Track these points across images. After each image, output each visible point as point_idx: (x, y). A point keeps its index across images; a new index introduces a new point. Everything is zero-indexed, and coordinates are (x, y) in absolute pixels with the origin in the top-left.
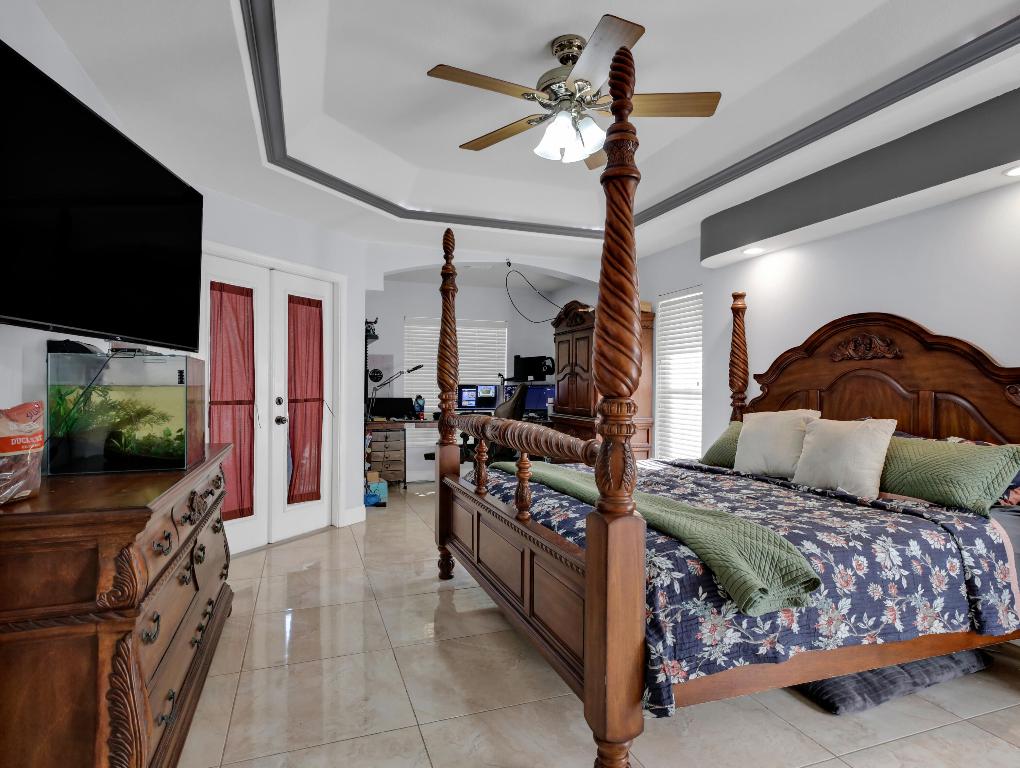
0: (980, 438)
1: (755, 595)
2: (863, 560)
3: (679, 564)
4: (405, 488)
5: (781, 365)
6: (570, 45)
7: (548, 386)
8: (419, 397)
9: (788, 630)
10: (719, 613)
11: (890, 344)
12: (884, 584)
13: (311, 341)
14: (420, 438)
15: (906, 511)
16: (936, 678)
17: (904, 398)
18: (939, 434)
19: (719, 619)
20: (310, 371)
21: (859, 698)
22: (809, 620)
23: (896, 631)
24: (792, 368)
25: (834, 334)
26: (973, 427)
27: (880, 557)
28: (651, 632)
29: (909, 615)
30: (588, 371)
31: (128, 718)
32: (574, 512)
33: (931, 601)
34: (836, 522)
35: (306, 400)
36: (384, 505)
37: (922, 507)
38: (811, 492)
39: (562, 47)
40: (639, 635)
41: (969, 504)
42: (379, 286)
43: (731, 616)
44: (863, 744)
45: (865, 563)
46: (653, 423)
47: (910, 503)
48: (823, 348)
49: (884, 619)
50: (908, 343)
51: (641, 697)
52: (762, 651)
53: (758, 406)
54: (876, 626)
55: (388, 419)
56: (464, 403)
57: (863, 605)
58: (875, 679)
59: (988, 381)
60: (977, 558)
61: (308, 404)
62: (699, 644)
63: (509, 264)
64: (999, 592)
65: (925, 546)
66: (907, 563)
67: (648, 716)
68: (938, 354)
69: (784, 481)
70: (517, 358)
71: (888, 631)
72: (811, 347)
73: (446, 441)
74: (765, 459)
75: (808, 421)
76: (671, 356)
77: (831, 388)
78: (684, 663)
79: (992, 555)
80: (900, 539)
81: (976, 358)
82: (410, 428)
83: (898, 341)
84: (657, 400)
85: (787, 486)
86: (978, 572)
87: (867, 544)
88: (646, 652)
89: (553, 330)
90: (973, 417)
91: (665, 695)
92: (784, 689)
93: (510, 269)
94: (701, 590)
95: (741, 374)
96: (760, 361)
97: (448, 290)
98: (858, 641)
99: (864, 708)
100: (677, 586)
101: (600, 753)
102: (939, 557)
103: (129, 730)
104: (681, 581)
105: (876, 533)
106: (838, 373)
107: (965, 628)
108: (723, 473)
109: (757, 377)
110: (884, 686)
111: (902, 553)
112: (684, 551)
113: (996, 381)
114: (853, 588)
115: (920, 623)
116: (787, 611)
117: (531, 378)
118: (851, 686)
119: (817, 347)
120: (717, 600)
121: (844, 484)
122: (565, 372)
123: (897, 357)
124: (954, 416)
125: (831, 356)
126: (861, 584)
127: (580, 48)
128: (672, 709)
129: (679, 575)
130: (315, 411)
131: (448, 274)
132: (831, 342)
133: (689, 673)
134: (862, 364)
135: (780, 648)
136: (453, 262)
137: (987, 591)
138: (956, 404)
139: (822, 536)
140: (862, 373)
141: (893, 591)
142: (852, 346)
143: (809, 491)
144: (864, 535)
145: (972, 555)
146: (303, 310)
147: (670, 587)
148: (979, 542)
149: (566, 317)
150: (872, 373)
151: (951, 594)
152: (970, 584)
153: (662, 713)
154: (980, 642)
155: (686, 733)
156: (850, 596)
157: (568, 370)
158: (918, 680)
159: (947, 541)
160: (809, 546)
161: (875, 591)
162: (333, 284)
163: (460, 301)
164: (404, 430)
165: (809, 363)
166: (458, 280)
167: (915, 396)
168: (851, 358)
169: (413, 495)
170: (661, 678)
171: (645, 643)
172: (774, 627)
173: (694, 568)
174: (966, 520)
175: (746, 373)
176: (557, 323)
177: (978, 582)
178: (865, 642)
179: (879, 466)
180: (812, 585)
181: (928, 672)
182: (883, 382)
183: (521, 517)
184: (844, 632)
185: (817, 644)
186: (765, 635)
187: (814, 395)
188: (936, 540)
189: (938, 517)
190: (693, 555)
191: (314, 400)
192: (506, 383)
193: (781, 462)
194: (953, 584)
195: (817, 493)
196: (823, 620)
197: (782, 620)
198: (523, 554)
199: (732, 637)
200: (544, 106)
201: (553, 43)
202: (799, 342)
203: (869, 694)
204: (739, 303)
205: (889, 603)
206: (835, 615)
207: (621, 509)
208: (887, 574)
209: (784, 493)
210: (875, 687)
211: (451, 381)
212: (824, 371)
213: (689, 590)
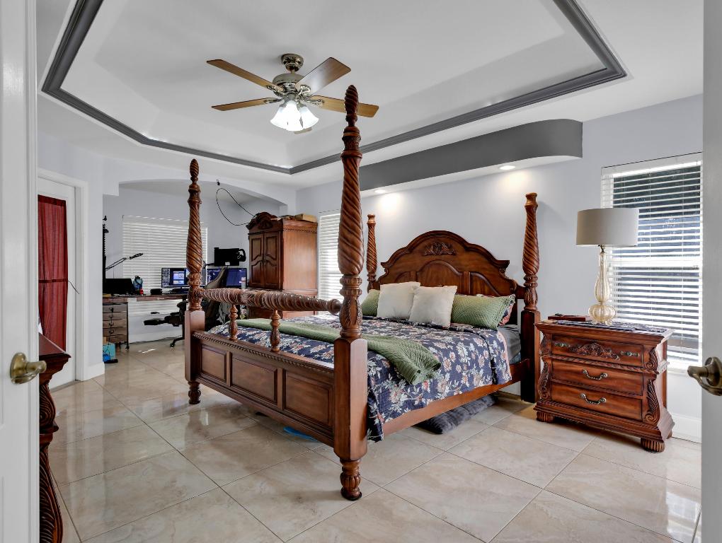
0: (489, 294)
1: (416, 374)
3: (379, 363)
4: (128, 348)
5: (396, 257)
6: (294, 61)
7: (240, 269)
8: (137, 278)
9: (426, 391)
10: (398, 386)
11: (450, 248)
12: (461, 364)
13: (57, 233)
14: (137, 310)
15: (465, 331)
16: (478, 410)
17: (457, 275)
18: (473, 293)
19: (398, 390)
20: (56, 257)
21: (449, 424)
22: (434, 385)
23: (467, 387)
24: (402, 258)
25: (423, 241)
26: (486, 289)
27: (460, 352)
28: (370, 399)
29: (471, 379)
30: (275, 259)
31: (49, 504)
32: (306, 344)
33: (479, 371)
34: (438, 338)
35: (54, 281)
36: (116, 361)
37: (470, 328)
38: (419, 326)
39: (289, 60)
40: (365, 401)
41: (489, 325)
42: (115, 192)
43: (403, 387)
44: (455, 443)
45: (454, 356)
46: (317, 293)
47: (464, 327)
48: (418, 248)
49: (462, 382)
50: (459, 247)
51: (366, 434)
52: (416, 403)
53: (384, 280)
54: (459, 386)
55: (112, 295)
56: (175, 282)
57: (455, 376)
58: (454, 414)
59: (492, 266)
60: (494, 349)
61: (55, 284)
62: (390, 403)
63: (219, 184)
64: (503, 364)
65: (475, 345)
66: (469, 355)
67: (371, 442)
68: (473, 253)
69: (404, 321)
70: (217, 249)
71: (464, 387)
72: (412, 247)
73: (194, 308)
74: (394, 310)
75: (415, 288)
76: (328, 251)
77: (422, 270)
78: (383, 414)
79: (500, 348)
80: (467, 343)
81: (487, 255)
82: (132, 302)
83: (454, 245)
84: (320, 278)
85: (407, 323)
86: (495, 356)
87: (455, 346)
88: (368, 408)
89: (247, 231)
90: (487, 284)
91: (379, 430)
92: (412, 426)
93: (219, 187)
94: (389, 375)
95: (373, 262)
96: (384, 255)
97: (193, 202)
98: (452, 394)
99: (452, 429)
100: (379, 375)
101: (344, 469)
102: (481, 350)
103: (51, 513)
104: (380, 372)
105: (457, 341)
106: (425, 262)
107: (491, 383)
108: (372, 319)
109: (382, 264)
110: (458, 417)
111: (467, 349)
112: (379, 357)
113: (496, 267)
114: (450, 368)
115: (475, 383)
116: (425, 382)
117: (227, 264)
118: (445, 419)
119: (414, 248)
121: (435, 321)
122: (257, 260)
123: (454, 254)
124: (478, 283)
125: (422, 253)
126: (454, 365)
127: (299, 63)
128: (382, 436)
129: (379, 369)
130: (61, 290)
131: (194, 191)
132: (421, 245)
133: (385, 419)
134: (437, 257)
135: (423, 400)
136: (198, 183)
137: (498, 364)
138: (479, 278)
139: (436, 344)
140: (437, 262)
141: (465, 368)
142: (432, 247)
143: (419, 325)
144: (453, 343)
145: (493, 348)
146: (48, 207)
147: (376, 375)
148: (495, 342)
149: (258, 223)
150: (443, 263)
151: (485, 367)
152: (492, 362)
153: (378, 439)
154: (495, 389)
155: (375, 457)
156: (450, 372)
157: (260, 258)
158: (471, 412)
159: (484, 342)
160: (431, 349)
161: (459, 369)
162: (75, 188)
163: (203, 211)
164: (126, 303)
165: (411, 256)
166: (201, 195)
167: (461, 274)
168: (432, 254)
169: (136, 353)
170: (377, 421)
171: (368, 404)
172: (421, 391)
173: (386, 364)
174: (489, 332)
175: (376, 261)
176: (250, 226)
177: (495, 361)
178: (455, 394)
179: (450, 310)
180: (438, 366)
181: (475, 408)
182: (447, 267)
183: (274, 350)
184: (447, 390)
185: (437, 397)
186: (418, 395)
187: (413, 274)
188: (479, 342)
189: (478, 332)
190: (384, 358)
191: (60, 281)
192: (207, 267)
193: (402, 310)
194: (486, 363)
195: (423, 326)
196: (439, 385)
197: (424, 387)
198: (276, 373)
199: (404, 398)
200: (277, 93)
201: (283, 56)
202: (405, 245)
203: (453, 421)
204: (372, 221)
205: (464, 374)
206: (444, 382)
207: (354, 335)
208: (463, 360)
209: (408, 327)
210: (455, 417)
211: (198, 266)
212: (417, 261)
213: (384, 376)
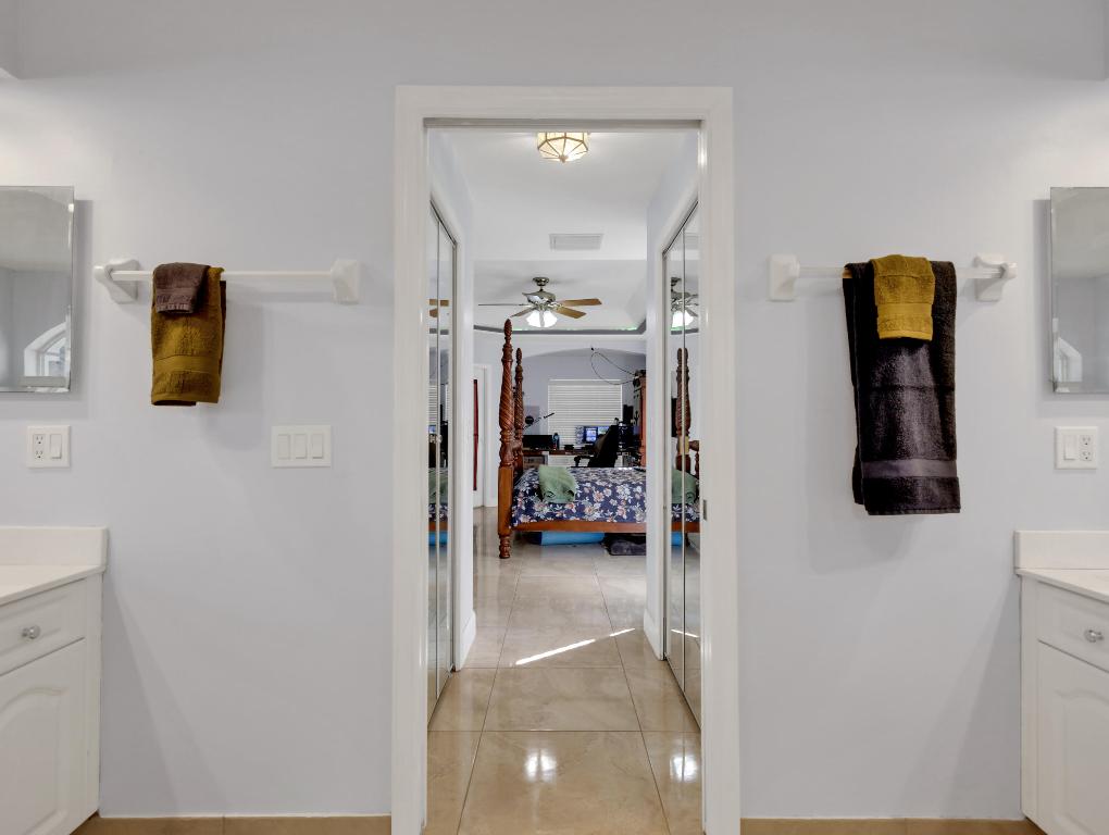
2: (610, 491)
6: (541, 281)
8: (556, 434)
9: (570, 511)
10: (542, 501)
12: (619, 500)
19: (541, 503)
22: (580, 508)
23: (623, 519)
29: (630, 514)
39: (538, 281)
43: (547, 503)
49: (618, 513)
52: (557, 516)
54: (613, 515)
56: (588, 439)
57: (606, 506)
62: (534, 511)
63: (592, 349)
66: (632, 495)
70: (625, 407)
71: (619, 518)
93: (594, 352)
98: (605, 520)
100: (527, 492)
104: (529, 490)
111: (631, 490)
114: (602, 500)
116: (570, 504)
120: (541, 497)
126: (607, 499)
127: (545, 281)
129: (529, 488)
135: (565, 515)
141: (623, 504)
156: (601, 503)
160: (588, 484)
161: (613, 502)
162: (484, 370)
172: (563, 508)
173: (535, 486)
178: (608, 521)
184: (597, 515)
185: (584, 518)
186: (560, 511)
196: (587, 509)
197: (568, 507)
199: (546, 510)
205: (620, 508)
206: (593, 508)
208: (622, 497)
213: (532, 492)
